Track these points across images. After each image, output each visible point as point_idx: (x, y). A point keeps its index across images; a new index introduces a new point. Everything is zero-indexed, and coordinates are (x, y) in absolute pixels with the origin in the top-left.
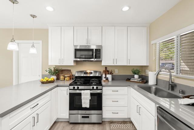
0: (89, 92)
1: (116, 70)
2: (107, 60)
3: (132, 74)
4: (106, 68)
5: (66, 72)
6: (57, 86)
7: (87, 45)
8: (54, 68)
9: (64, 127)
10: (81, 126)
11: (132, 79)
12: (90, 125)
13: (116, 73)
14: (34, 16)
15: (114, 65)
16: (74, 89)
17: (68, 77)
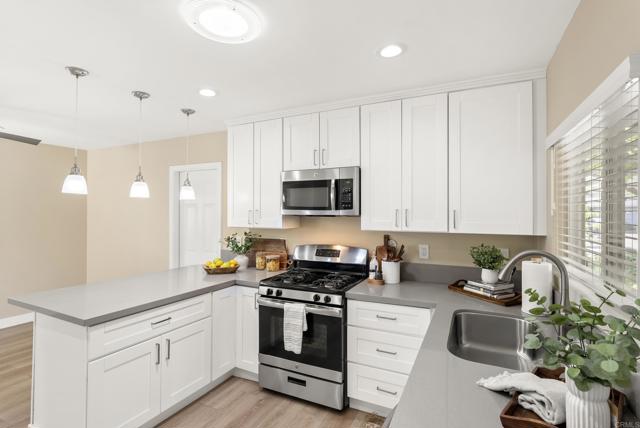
0: (301, 308)
1: (420, 246)
2: (379, 214)
3: (471, 264)
4: (387, 238)
5: (273, 247)
6: (235, 283)
7: (317, 167)
8: (246, 234)
9: (244, 393)
10: (285, 402)
11: (469, 282)
12: (309, 409)
13: (421, 256)
14: (188, 112)
15: (399, 230)
16: (269, 294)
17: (274, 260)
